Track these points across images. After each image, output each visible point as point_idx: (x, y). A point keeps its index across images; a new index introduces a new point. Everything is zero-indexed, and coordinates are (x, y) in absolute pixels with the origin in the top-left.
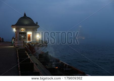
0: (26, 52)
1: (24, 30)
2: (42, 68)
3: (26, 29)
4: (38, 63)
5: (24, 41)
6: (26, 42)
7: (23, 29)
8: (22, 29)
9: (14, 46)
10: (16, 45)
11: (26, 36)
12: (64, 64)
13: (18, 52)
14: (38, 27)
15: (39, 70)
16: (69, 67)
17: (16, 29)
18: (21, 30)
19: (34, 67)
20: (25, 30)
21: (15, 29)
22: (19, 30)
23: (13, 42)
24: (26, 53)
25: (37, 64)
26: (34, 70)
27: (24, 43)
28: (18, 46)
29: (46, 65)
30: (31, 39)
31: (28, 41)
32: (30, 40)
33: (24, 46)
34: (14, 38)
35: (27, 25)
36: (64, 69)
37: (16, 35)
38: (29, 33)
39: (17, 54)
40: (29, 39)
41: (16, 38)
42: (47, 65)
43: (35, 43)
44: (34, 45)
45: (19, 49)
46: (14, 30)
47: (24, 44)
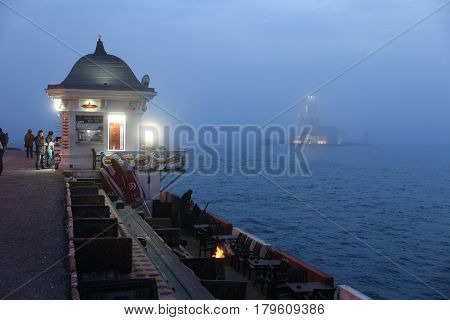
0: (101, 192)
1: (94, 106)
2: (163, 256)
3: (103, 101)
4: (148, 238)
5: (93, 150)
6: (102, 155)
7: (92, 102)
8: (87, 102)
9: (57, 168)
10: (64, 163)
11: (101, 128)
12: (250, 241)
13: (69, 194)
14: (152, 97)
15: (152, 267)
16: (271, 255)
17: (66, 102)
18: (85, 106)
19: (134, 255)
20: (99, 105)
21: (60, 100)
22: (77, 107)
23: (50, 151)
24: (103, 197)
25: (143, 243)
26: (133, 269)
27: (95, 156)
28: (71, 166)
29: (181, 247)
30: (121, 140)
31: (111, 148)
32: (118, 147)
33: (94, 168)
34: (57, 139)
35: (105, 87)
36: (253, 262)
37: (65, 124)
38: (116, 119)
39: (65, 201)
40: (115, 141)
41: (65, 138)
42: (184, 244)
43: (138, 156)
44: (132, 164)
45: (75, 180)
46: (58, 105)
47: (95, 161)
